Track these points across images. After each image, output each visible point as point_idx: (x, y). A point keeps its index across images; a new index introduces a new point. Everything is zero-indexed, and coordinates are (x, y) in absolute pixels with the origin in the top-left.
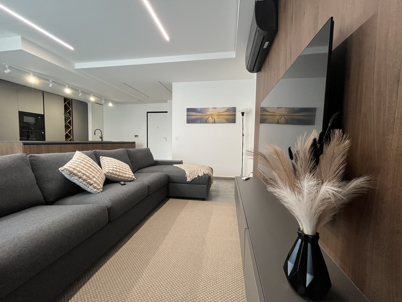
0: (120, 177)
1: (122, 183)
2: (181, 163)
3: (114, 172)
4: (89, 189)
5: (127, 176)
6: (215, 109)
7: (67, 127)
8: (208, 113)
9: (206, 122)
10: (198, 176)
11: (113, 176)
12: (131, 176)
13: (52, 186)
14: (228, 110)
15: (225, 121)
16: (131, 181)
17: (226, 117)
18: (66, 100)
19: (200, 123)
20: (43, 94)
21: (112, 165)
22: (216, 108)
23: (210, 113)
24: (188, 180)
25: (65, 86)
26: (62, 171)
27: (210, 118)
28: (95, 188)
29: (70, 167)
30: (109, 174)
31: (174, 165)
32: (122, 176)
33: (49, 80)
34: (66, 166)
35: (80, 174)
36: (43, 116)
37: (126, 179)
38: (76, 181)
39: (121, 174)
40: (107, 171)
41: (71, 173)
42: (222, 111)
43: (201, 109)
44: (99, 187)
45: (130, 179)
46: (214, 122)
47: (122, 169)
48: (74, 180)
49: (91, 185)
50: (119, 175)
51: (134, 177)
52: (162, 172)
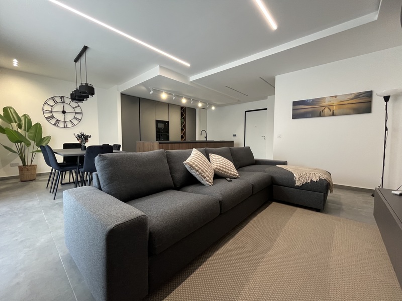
0: (226, 174)
1: (229, 179)
2: (285, 163)
3: (221, 169)
4: (203, 181)
5: (232, 173)
6: (334, 98)
7: (182, 130)
8: (323, 104)
9: (320, 115)
10: (311, 180)
11: (220, 171)
12: (235, 173)
13: (179, 176)
14: (358, 96)
15: (352, 112)
16: (235, 178)
17: (354, 106)
18: (182, 108)
19: (312, 117)
20: (168, 105)
21: (219, 162)
22: (336, 97)
23: (327, 103)
24: (297, 184)
25: (182, 97)
26: (186, 164)
27: (327, 110)
28: (208, 181)
29: (191, 161)
30: (217, 170)
31: (277, 166)
32: (228, 173)
33: (172, 95)
34: (188, 160)
35: (197, 168)
36: (168, 122)
37: (231, 175)
38: (194, 174)
39: (227, 171)
40: (216, 167)
41: (191, 166)
42: (346, 99)
43: (313, 100)
44: (210, 181)
45: (234, 176)
46: (333, 115)
47: (228, 166)
48: (193, 172)
49: (205, 178)
50: (225, 172)
51: (238, 175)
52: (265, 172)
